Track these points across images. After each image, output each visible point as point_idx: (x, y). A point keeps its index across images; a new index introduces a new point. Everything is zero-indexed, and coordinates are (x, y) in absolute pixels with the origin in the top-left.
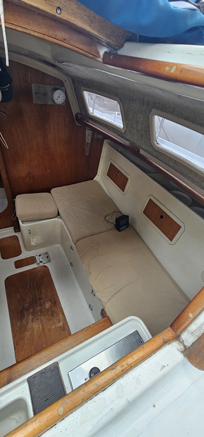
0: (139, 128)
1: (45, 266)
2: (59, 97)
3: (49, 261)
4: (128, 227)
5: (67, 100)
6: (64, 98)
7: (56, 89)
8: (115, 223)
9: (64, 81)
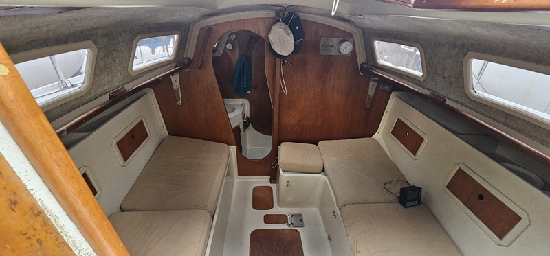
0: (447, 74)
1: (297, 231)
2: (346, 48)
3: (302, 226)
4: (419, 204)
5: (354, 52)
6: (352, 49)
7: (343, 41)
8: (398, 195)
9: (353, 34)
